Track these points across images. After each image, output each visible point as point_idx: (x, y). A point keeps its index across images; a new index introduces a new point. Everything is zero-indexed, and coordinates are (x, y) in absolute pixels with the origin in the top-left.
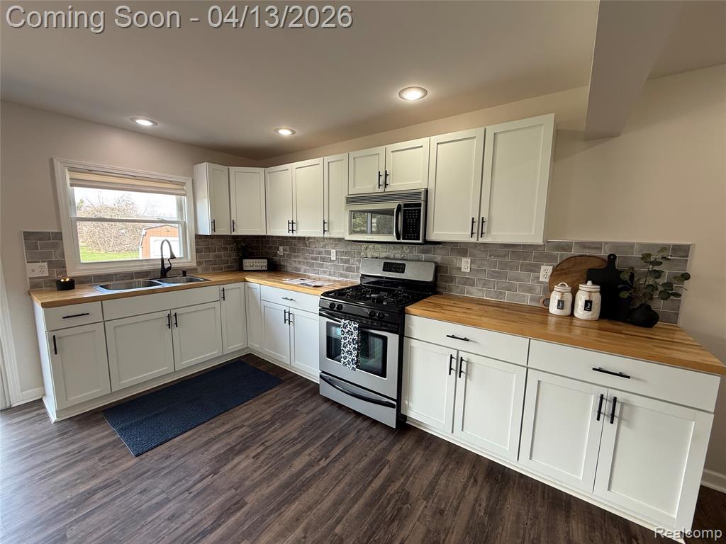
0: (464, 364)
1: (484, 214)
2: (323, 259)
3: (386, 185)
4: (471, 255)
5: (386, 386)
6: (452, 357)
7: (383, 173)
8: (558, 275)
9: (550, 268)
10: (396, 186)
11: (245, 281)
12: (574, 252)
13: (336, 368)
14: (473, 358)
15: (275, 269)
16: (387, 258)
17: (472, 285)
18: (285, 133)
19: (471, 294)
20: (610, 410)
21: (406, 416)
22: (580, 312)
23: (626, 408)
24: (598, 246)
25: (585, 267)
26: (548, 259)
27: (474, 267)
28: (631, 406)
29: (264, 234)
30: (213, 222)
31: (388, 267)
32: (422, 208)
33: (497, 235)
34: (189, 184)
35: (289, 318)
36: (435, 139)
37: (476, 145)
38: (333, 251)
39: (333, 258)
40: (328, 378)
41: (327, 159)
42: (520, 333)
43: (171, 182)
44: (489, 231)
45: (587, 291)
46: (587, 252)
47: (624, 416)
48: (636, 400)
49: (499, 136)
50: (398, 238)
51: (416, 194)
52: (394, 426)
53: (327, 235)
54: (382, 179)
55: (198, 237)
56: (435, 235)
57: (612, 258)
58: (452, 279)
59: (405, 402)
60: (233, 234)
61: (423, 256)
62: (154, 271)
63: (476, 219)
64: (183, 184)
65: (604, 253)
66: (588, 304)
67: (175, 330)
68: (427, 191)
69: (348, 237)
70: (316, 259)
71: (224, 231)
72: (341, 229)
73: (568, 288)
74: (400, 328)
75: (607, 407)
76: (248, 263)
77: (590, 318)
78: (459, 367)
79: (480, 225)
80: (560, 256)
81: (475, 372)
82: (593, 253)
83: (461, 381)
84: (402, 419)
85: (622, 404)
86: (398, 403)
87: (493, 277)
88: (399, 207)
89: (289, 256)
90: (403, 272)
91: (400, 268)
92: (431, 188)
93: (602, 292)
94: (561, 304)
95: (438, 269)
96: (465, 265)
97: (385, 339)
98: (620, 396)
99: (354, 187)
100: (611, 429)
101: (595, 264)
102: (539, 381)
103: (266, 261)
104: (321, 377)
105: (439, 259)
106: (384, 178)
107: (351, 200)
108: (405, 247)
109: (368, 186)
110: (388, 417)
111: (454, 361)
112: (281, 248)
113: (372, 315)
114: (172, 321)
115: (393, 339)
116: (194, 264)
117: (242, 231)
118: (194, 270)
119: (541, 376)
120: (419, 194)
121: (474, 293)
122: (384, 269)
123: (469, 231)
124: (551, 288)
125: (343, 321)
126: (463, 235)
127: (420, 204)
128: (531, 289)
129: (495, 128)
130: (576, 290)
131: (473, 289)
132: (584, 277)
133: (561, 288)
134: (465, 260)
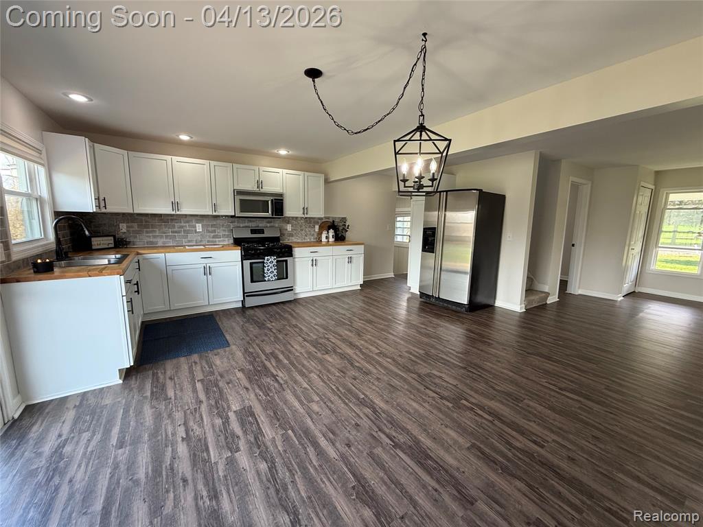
2: (188, 231)
3: (262, 188)
4: (291, 223)
7: (259, 181)
8: (321, 228)
9: (318, 227)
10: (267, 188)
11: (138, 253)
17: (292, 236)
19: (292, 240)
24: (329, 218)
25: (327, 225)
26: (318, 223)
29: (132, 212)
31: (253, 231)
35: (207, 271)
36: (285, 171)
38: (199, 225)
39: (199, 230)
41: (214, 163)
45: (331, 232)
46: (327, 220)
50: (273, 215)
54: (259, 184)
56: (287, 214)
58: (284, 235)
61: (269, 225)
65: (331, 220)
66: (333, 236)
69: (238, 214)
70: (178, 232)
72: (229, 210)
73: (326, 232)
76: (97, 242)
77: (333, 241)
78: (314, 263)
79: (305, 210)
88: (272, 199)
89: (139, 232)
90: (263, 233)
91: (262, 231)
92: (284, 191)
94: (327, 238)
96: (289, 227)
97: (286, 261)
99: (238, 184)
101: (329, 224)
103: (112, 238)
104: (245, 296)
112: (123, 225)
120: (281, 195)
121: (294, 239)
122: (252, 233)
123: (302, 212)
124: (320, 234)
125: (266, 258)
126: (299, 214)
127: (282, 200)
128: (313, 235)
129: (307, 174)
130: (328, 232)
131: (293, 238)
132: (329, 228)
133: (324, 232)
134: (288, 225)
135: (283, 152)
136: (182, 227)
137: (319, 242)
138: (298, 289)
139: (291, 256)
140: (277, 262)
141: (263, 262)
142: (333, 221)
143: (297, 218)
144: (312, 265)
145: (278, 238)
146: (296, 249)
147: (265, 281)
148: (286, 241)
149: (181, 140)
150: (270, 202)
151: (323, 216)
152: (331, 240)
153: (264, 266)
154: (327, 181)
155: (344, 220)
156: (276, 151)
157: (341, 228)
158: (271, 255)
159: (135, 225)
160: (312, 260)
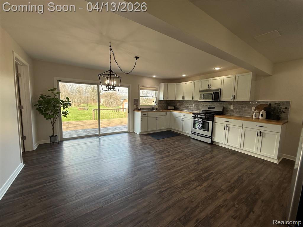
0: (228, 127)
1: (235, 94)
2: (191, 106)
3: (210, 88)
4: (233, 104)
5: (209, 134)
6: (225, 126)
7: (209, 85)
8: (256, 109)
9: (255, 107)
10: (213, 88)
11: (171, 111)
12: (261, 103)
13: (195, 130)
14: (230, 126)
15: (176, 109)
16: (210, 106)
17: (233, 112)
18: (184, 76)
19: (233, 114)
20: (260, 134)
21: (213, 141)
22: (260, 117)
23: (264, 134)
26: (254, 105)
27: (234, 108)
28: (265, 133)
30: (164, 97)
31: (209, 108)
32: (219, 93)
33: (239, 99)
34: (158, 88)
35: (183, 120)
36: (223, 77)
37: (233, 79)
38: (194, 105)
39: (194, 106)
40: (193, 133)
41: (194, 81)
42: (242, 120)
43: (155, 88)
44: (236, 98)
46: (264, 103)
47: (263, 136)
48: (265, 132)
49: (239, 77)
50: (213, 100)
51: (218, 90)
52: (210, 143)
53: (193, 100)
54: (209, 86)
55: (159, 101)
56: (222, 99)
57: (270, 104)
58: (228, 111)
59: (213, 137)
60: (168, 100)
61: (220, 105)
62: (151, 108)
63: (233, 95)
64: (157, 88)
66: (262, 115)
67: (158, 120)
68: (221, 89)
69: (199, 100)
70: (188, 106)
71: (166, 99)
72: (197, 98)
73: (258, 112)
74: (213, 120)
75: (259, 134)
76: (169, 108)
77: (263, 118)
78: (227, 128)
79: (234, 97)
80: (257, 104)
81: (231, 129)
82: (266, 103)
83: (227, 131)
84: (212, 141)
85: (263, 133)
86: (212, 137)
87: (239, 110)
88: (213, 93)
89: (180, 106)
90: (214, 109)
91: (213, 108)
92: (222, 88)
93: (266, 112)
94: (256, 115)
95: (224, 108)
97: (209, 123)
98: (262, 131)
99: (201, 88)
100: (261, 138)
101: (266, 106)
102: (245, 130)
103: (174, 107)
104: (191, 133)
105: (224, 106)
106: (210, 86)
107: (200, 91)
108: (215, 103)
109: (205, 88)
110: (209, 141)
111: (226, 127)
112: (178, 104)
113: (206, 117)
114: (157, 118)
115: (211, 123)
116: (158, 107)
117: (170, 99)
118: (158, 108)
119: (246, 129)
122: (209, 109)
123: (231, 98)
125: (198, 119)
126: (229, 99)
129: (238, 75)
131: (234, 113)
132: (262, 109)
134: (231, 106)
135: (217, 69)
136: (189, 105)
144: (225, 129)
146: (216, 118)
149: (183, 77)
156: (214, 69)
159: (180, 104)
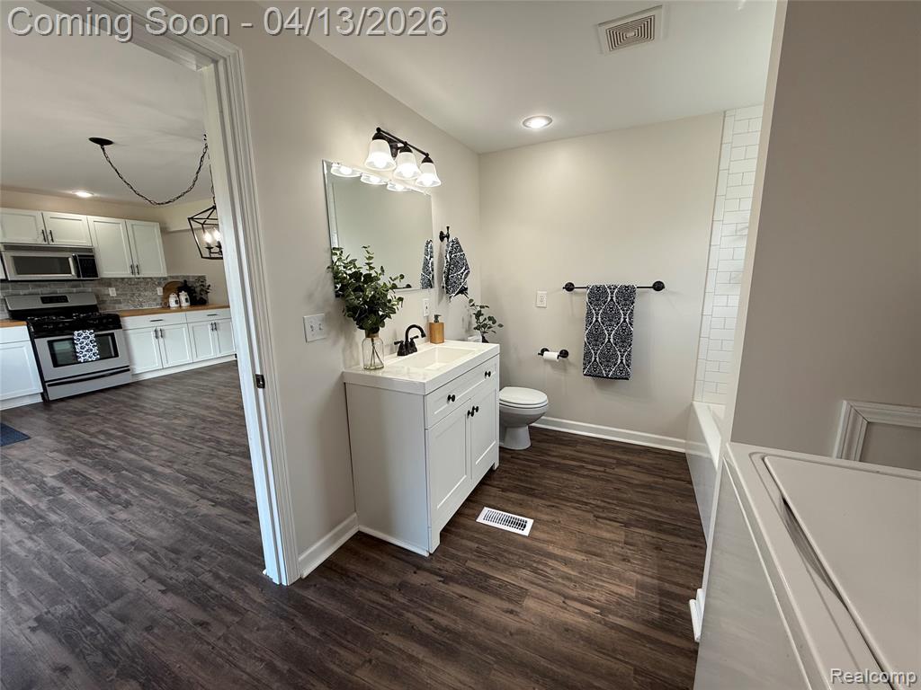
1: (136, 264)
3: (52, 240)
4: (115, 286)
7: (46, 231)
8: (167, 291)
9: (161, 289)
10: (60, 241)
12: (170, 280)
17: (120, 303)
24: (177, 277)
25: (176, 286)
26: (159, 284)
27: (118, 292)
31: (46, 300)
32: (95, 258)
36: (90, 218)
44: (141, 271)
45: (183, 296)
50: (78, 277)
51: (88, 249)
56: (104, 274)
58: (105, 301)
61: (75, 290)
63: (133, 266)
65: (182, 280)
66: (187, 300)
73: (175, 295)
77: (187, 306)
78: (159, 334)
79: (135, 269)
80: (163, 283)
81: (167, 334)
87: (132, 297)
88: (75, 257)
90: (67, 302)
91: (64, 299)
92: (95, 246)
93: (190, 295)
94: (177, 302)
95: (98, 297)
96: (112, 292)
99: (4, 236)
101: (179, 285)
102: (192, 327)
119: (193, 325)
120: (90, 250)
121: (123, 307)
122: (44, 303)
123: (129, 271)
124: (166, 298)
125: (76, 333)
126: (126, 274)
127: (93, 256)
128: (155, 300)
129: (129, 222)
130: (178, 296)
131: (121, 306)
132: (179, 290)
133: (171, 296)
134: (110, 289)
135: (83, 194)
137: (166, 307)
138: (138, 368)
139: (120, 327)
140: (96, 336)
141: (73, 339)
142: (185, 281)
143: (123, 279)
144: (157, 337)
145: (96, 306)
146: (126, 318)
147: (80, 362)
148: (109, 310)
150: (70, 260)
151: (166, 276)
152: (185, 304)
153: (74, 344)
154: (164, 231)
155: (202, 279)
156: (70, 192)
157: (198, 290)
158: (84, 328)
160: (156, 331)
